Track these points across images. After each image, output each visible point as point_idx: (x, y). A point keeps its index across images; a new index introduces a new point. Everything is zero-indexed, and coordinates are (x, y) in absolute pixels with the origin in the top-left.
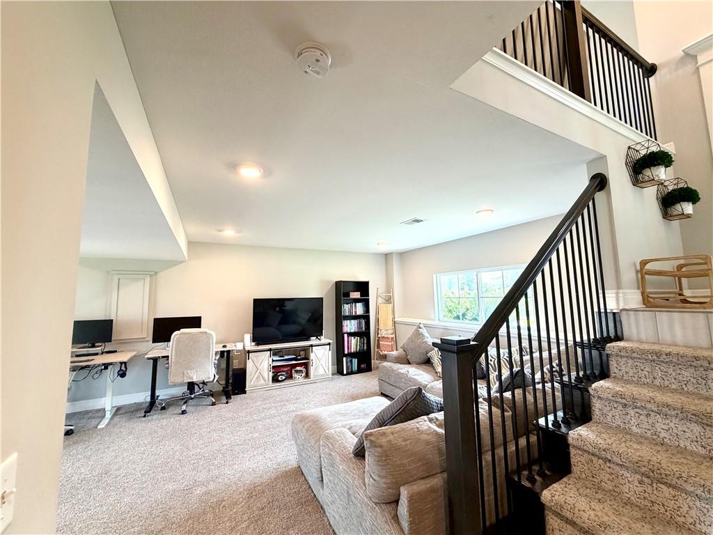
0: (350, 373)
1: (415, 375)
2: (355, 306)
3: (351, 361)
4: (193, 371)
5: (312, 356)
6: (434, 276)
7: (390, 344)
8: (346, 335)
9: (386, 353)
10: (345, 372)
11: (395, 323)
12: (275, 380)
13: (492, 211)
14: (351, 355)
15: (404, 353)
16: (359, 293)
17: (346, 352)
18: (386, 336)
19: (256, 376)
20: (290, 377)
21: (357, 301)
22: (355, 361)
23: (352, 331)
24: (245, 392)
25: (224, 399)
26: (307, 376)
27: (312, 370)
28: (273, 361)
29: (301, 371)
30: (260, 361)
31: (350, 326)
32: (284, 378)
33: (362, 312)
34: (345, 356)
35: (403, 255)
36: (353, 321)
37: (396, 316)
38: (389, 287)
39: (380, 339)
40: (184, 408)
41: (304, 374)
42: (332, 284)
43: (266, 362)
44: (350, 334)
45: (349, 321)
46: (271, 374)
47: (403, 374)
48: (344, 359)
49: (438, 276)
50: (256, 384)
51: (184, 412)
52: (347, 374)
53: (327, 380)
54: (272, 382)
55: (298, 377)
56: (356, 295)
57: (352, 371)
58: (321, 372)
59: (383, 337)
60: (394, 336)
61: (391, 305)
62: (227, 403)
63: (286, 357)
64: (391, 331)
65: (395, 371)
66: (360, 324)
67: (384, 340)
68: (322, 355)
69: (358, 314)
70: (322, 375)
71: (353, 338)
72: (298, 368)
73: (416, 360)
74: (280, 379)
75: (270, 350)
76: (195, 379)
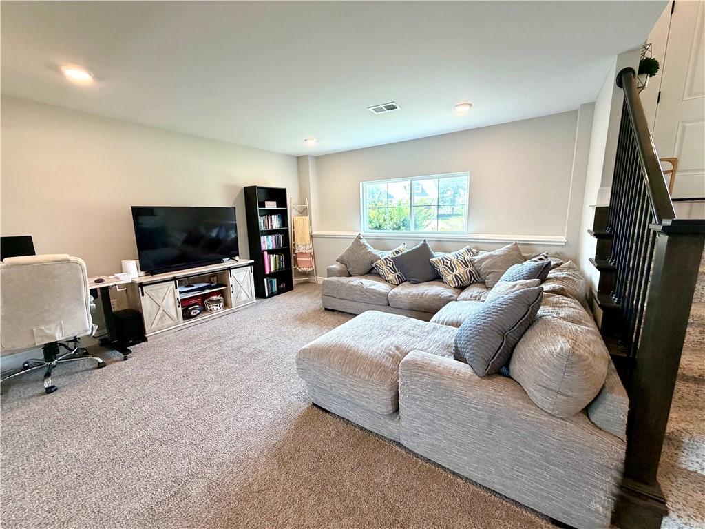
0: (272, 295)
1: (371, 285)
2: (271, 218)
3: (271, 282)
4: (53, 326)
5: (231, 281)
6: (361, 184)
7: (308, 259)
8: (266, 253)
9: (305, 269)
10: (267, 295)
11: (312, 237)
12: (187, 316)
13: (471, 105)
14: (272, 275)
15: (344, 266)
16: (275, 203)
17: (267, 273)
18: (303, 251)
19: (158, 316)
20: (204, 310)
21: (271, 212)
22: (275, 281)
23: (270, 248)
24: (145, 339)
25: (117, 354)
26: (226, 305)
27: (233, 298)
28: (180, 293)
29: (218, 301)
30: (161, 296)
31: (267, 243)
32: (198, 312)
33: (278, 226)
34: (266, 276)
35: (321, 159)
36: (270, 237)
37: (313, 230)
38: (304, 197)
39: (298, 256)
40: (48, 383)
41: (222, 304)
42: (239, 190)
43: (171, 295)
44: (270, 252)
45: (266, 237)
46: (180, 309)
47: (356, 286)
48: (265, 280)
49: (364, 184)
50: (160, 325)
51: (50, 390)
52: (269, 297)
53: (252, 305)
54: (184, 319)
55: (215, 308)
56: (271, 205)
57: (272, 293)
58: (244, 297)
59: (301, 253)
60: (311, 251)
61: (307, 218)
62: (125, 359)
63: (196, 286)
64: (308, 247)
65: (345, 284)
66: (278, 239)
67: (302, 256)
68: (241, 279)
69: (274, 228)
70: (245, 302)
71: (271, 255)
72: (214, 298)
73: (357, 271)
74: (192, 313)
75: (174, 279)
76: (59, 337)
